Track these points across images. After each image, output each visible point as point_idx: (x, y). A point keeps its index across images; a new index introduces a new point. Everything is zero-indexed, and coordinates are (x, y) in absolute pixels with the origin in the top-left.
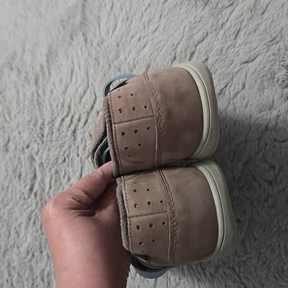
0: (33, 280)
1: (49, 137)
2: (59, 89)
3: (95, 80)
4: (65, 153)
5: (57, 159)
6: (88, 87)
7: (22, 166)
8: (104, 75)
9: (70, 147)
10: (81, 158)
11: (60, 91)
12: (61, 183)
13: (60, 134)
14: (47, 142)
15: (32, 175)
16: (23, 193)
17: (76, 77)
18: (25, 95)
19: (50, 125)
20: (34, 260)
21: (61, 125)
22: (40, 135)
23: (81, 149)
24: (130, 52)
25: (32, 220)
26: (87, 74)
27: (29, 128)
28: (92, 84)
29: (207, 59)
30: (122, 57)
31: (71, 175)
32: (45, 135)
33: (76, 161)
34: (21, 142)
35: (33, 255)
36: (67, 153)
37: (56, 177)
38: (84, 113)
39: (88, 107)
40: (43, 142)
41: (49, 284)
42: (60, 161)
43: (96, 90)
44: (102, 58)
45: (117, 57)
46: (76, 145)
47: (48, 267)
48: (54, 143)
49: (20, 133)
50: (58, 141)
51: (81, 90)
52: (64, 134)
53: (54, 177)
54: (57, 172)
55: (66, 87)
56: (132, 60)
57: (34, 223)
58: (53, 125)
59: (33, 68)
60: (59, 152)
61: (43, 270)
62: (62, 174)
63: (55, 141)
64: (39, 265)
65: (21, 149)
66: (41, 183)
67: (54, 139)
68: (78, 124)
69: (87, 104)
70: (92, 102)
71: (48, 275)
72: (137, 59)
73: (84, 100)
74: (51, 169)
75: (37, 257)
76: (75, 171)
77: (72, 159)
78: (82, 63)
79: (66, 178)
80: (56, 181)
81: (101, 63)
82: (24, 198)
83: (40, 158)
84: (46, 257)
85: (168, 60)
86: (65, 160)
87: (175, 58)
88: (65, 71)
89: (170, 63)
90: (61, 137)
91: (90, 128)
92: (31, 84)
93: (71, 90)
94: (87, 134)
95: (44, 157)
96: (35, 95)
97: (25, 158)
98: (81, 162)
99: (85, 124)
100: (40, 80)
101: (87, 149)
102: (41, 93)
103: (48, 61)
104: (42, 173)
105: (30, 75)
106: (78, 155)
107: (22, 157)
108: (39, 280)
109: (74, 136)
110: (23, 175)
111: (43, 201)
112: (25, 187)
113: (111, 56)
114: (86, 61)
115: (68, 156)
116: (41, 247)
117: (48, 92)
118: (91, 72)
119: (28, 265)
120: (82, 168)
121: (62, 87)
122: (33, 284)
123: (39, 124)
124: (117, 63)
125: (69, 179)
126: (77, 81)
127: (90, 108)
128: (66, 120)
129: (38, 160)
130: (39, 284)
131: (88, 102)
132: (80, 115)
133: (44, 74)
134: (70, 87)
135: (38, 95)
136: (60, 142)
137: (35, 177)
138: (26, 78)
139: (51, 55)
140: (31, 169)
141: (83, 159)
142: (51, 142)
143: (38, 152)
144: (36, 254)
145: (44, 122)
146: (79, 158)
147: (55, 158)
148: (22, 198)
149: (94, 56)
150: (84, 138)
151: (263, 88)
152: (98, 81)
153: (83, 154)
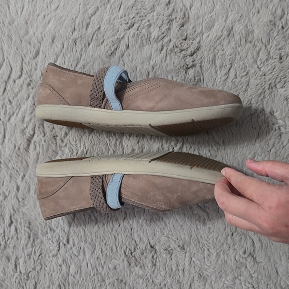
3: (10, 54)
6: (4, 60)
8: (17, 49)
10: (3, 122)
24: (37, 27)
26: (2, 49)
28: (7, 58)
29: (99, 28)
30: (31, 33)
38: (2, 83)
39: (5, 77)
43: (11, 62)
44: (13, 35)
45: (27, 32)
56: (40, 34)
69: (4, 75)
70: (9, 73)
72: (44, 33)
81: (14, 38)
85: (69, 32)
87: (74, 29)
89: (71, 34)
91: (9, 95)
94: (7, 100)
98: (3, 125)
99: (4, 92)
101: (8, 112)
113: (22, 32)
118: (5, 47)
120: (5, 130)
124: (27, 37)
127: (8, 77)
131: (5, 73)
141: (5, 122)
146: (1, 122)
149: (7, 34)
150: (4, 104)
151: (143, 46)
152: (12, 54)
153: (5, 118)
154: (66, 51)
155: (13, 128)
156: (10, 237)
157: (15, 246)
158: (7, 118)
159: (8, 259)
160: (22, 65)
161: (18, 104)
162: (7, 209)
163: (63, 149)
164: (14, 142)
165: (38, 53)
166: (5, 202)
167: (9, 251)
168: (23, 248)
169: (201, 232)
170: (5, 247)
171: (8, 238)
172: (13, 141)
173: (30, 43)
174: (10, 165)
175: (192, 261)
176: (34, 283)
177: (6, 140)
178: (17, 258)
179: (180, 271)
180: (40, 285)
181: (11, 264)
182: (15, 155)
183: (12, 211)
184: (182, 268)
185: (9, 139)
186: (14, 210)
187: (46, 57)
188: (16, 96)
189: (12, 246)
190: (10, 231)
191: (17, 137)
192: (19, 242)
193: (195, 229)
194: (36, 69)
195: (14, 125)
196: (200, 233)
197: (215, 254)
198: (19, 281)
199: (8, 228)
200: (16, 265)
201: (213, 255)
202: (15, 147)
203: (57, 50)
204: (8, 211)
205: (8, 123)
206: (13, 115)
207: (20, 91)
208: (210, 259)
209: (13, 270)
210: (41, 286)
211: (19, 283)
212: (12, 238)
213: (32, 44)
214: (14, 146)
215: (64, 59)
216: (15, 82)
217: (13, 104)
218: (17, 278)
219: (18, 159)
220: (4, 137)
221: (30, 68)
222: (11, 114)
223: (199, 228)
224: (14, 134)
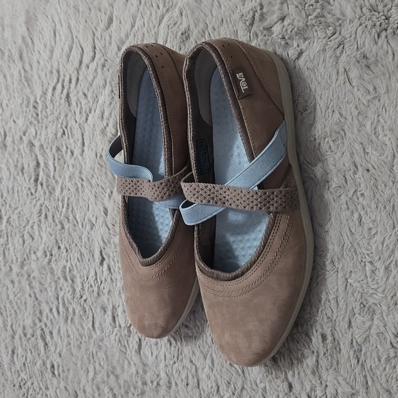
0: (56, 282)
1: (44, 113)
2: (45, 56)
3: (79, 32)
4: (62, 124)
5: (56, 134)
6: (73, 41)
7: (22, 158)
8: (86, 21)
9: (66, 116)
11: (46, 58)
12: (64, 160)
13: (53, 105)
14: (42, 119)
15: (35, 163)
16: (29, 189)
17: (60, 35)
18: (12, 76)
19: (43, 99)
20: (53, 259)
21: (53, 95)
22: (34, 115)
23: (77, 113)
25: (43, 215)
26: (69, 27)
27: (22, 112)
28: (76, 37)
31: (73, 148)
32: (39, 113)
33: (75, 129)
34: (18, 130)
35: (52, 255)
36: (65, 124)
37: (58, 155)
38: (73, 72)
39: (76, 64)
40: (38, 122)
41: (73, 281)
42: (59, 135)
43: (82, 42)
44: (80, 4)
46: (73, 111)
47: (69, 263)
48: (49, 117)
49: (14, 121)
50: (53, 114)
51: (66, 48)
52: (58, 103)
53: (56, 155)
54: (58, 149)
55: (52, 52)
57: (46, 217)
58: (46, 98)
59: (15, 43)
60: (57, 125)
61: (65, 267)
62: (64, 149)
63: (50, 115)
64: (59, 264)
65: (19, 139)
66: (45, 169)
67: (49, 114)
68: (70, 87)
69: (74, 61)
70: (79, 56)
71: (70, 271)
73: (71, 58)
74: (51, 148)
75: (55, 256)
76: (76, 141)
77: (71, 128)
78: (62, 19)
79: (69, 153)
80: (59, 159)
81: (81, 8)
82: (32, 194)
83: (39, 140)
84: (65, 250)
86: (64, 133)
88: (48, 34)
90: (55, 108)
91: (83, 86)
92: (16, 61)
93: (57, 52)
94: (81, 94)
95: (43, 138)
96: (22, 71)
97: (24, 148)
98: (80, 128)
99: (77, 83)
100: (25, 55)
101: (84, 110)
102: (27, 67)
103: (28, 29)
104: (44, 156)
105: (13, 51)
106: (76, 122)
107: (21, 147)
108: (62, 280)
109: (68, 102)
110: (26, 167)
111: (50, 188)
112: (29, 181)
114: (66, 13)
115: (66, 127)
116: (57, 241)
117: (35, 65)
118: (73, 23)
119: (47, 268)
120: (83, 134)
121: (48, 53)
122: (56, 288)
123: (32, 102)
124: (96, 3)
125: (72, 153)
126: (61, 40)
127: (79, 63)
128: (57, 88)
129: (37, 144)
130: (63, 285)
131: (75, 58)
132: (70, 76)
133: (27, 45)
134: (55, 49)
135: (25, 71)
136: (56, 114)
137: (38, 164)
138: (10, 57)
139: (30, 22)
140: (32, 156)
141: (82, 124)
142: (47, 117)
143: (36, 134)
144: (53, 253)
145: (36, 98)
146: (77, 124)
147: (53, 134)
148: (30, 194)
149: (72, 4)
150: (78, 99)
152: (81, 30)
153: (81, 118)
154: (144, 9)
155: (91, 130)
156: (103, 279)
157: (109, 291)
158: (84, 119)
159: (104, 309)
160: (94, 43)
161: (94, 95)
162: (96, 241)
164: (94, 149)
165: (110, 21)
166: (92, 232)
167: (104, 298)
168: (120, 293)
169: (357, 237)
170: (98, 294)
171: (101, 282)
172: (93, 147)
173: (100, 10)
174: (93, 182)
175: (348, 284)
176: (138, 339)
177: (86, 149)
178: (114, 307)
179: (332, 302)
180: (145, 343)
181: (108, 316)
182: (97, 166)
183: (102, 243)
184: (334, 296)
185: (89, 146)
186: (104, 241)
187: (120, 23)
188: (91, 85)
189: (106, 291)
190: (103, 272)
191: (97, 141)
192: (114, 284)
193: (349, 234)
194: (110, 43)
195: (92, 126)
196: (356, 239)
197: (382, 270)
198: (119, 339)
199: (99, 268)
200: (114, 318)
201: (379, 271)
202: (96, 155)
203: (133, 9)
204: (97, 244)
205: (86, 125)
206: (90, 112)
207: (94, 78)
208: (376, 278)
209: (110, 324)
210: (147, 343)
211: (120, 341)
212: (106, 280)
213: (103, 10)
214: (94, 154)
215: (142, 20)
216: (88, 67)
217: (89, 98)
218: (117, 334)
219: (101, 171)
220: (83, 144)
221: (103, 43)
222: (88, 112)
223: (353, 231)
224: (93, 138)
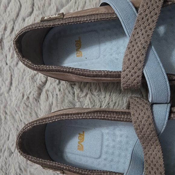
10: (10, 66)
23: (9, 57)
33: (5, 70)
38: (10, 22)
39: (14, 15)
46: (4, 54)
68: (4, 34)
69: (12, 12)
70: (17, 10)
73: (9, 9)
76: (4, 80)
98: (10, 70)
106: (7, 64)
109: (1, 45)
120: (12, 76)
127: (16, 15)
131: (13, 10)
132: (6, 24)
146: (8, 66)
153: (12, 62)
155: (21, 74)
162: (13, 167)
163: (81, 100)
164: (22, 91)
166: (10, 159)
172: (21, 89)
174: (17, 117)
177: (13, 88)
182: (22, 105)
183: (18, 171)
185: (16, 87)
186: (20, 169)
191: (25, 84)
194: (50, 4)
195: (22, 71)
202: (23, 96)
204: (14, 170)
205: (16, 69)
214: (22, 95)
216: (24, 20)
219: (26, 110)
220: (11, 84)
221: (43, 2)
224: (22, 80)
